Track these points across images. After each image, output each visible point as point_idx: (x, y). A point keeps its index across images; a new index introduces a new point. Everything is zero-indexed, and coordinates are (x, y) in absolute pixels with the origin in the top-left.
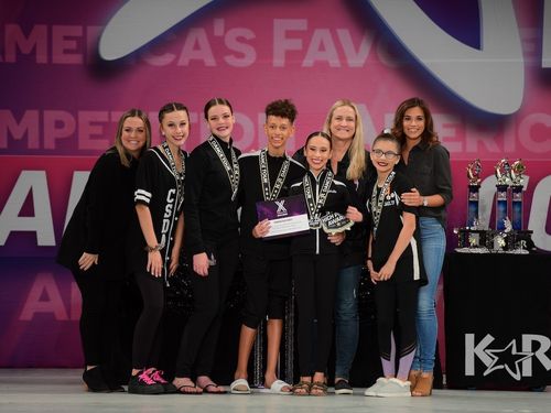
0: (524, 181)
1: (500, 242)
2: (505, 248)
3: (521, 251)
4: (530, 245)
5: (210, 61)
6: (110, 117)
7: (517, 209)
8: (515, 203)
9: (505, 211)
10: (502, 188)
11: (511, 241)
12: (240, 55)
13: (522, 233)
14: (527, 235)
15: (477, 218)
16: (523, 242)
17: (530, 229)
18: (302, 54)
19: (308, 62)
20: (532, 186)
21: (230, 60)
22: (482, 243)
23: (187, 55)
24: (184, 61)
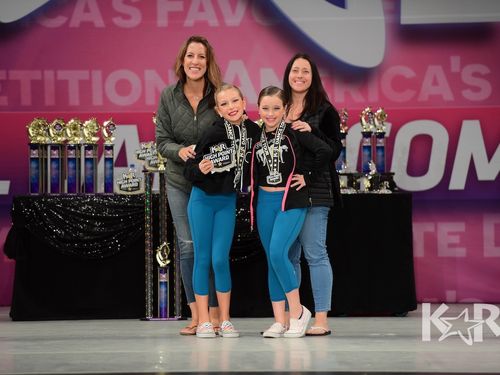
0: (386, 128)
1: (366, 183)
2: (370, 189)
3: (384, 191)
4: (393, 185)
5: (99, 23)
6: (7, 75)
7: (380, 153)
8: (378, 148)
9: (370, 155)
10: (367, 135)
11: (376, 183)
12: (126, 17)
13: (385, 175)
14: (389, 177)
15: (345, 161)
16: (387, 183)
17: (392, 171)
18: (183, 15)
19: (189, 22)
20: (394, 132)
21: (118, 21)
22: (350, 184)
23: (78, 17)
24: (75, 22)
